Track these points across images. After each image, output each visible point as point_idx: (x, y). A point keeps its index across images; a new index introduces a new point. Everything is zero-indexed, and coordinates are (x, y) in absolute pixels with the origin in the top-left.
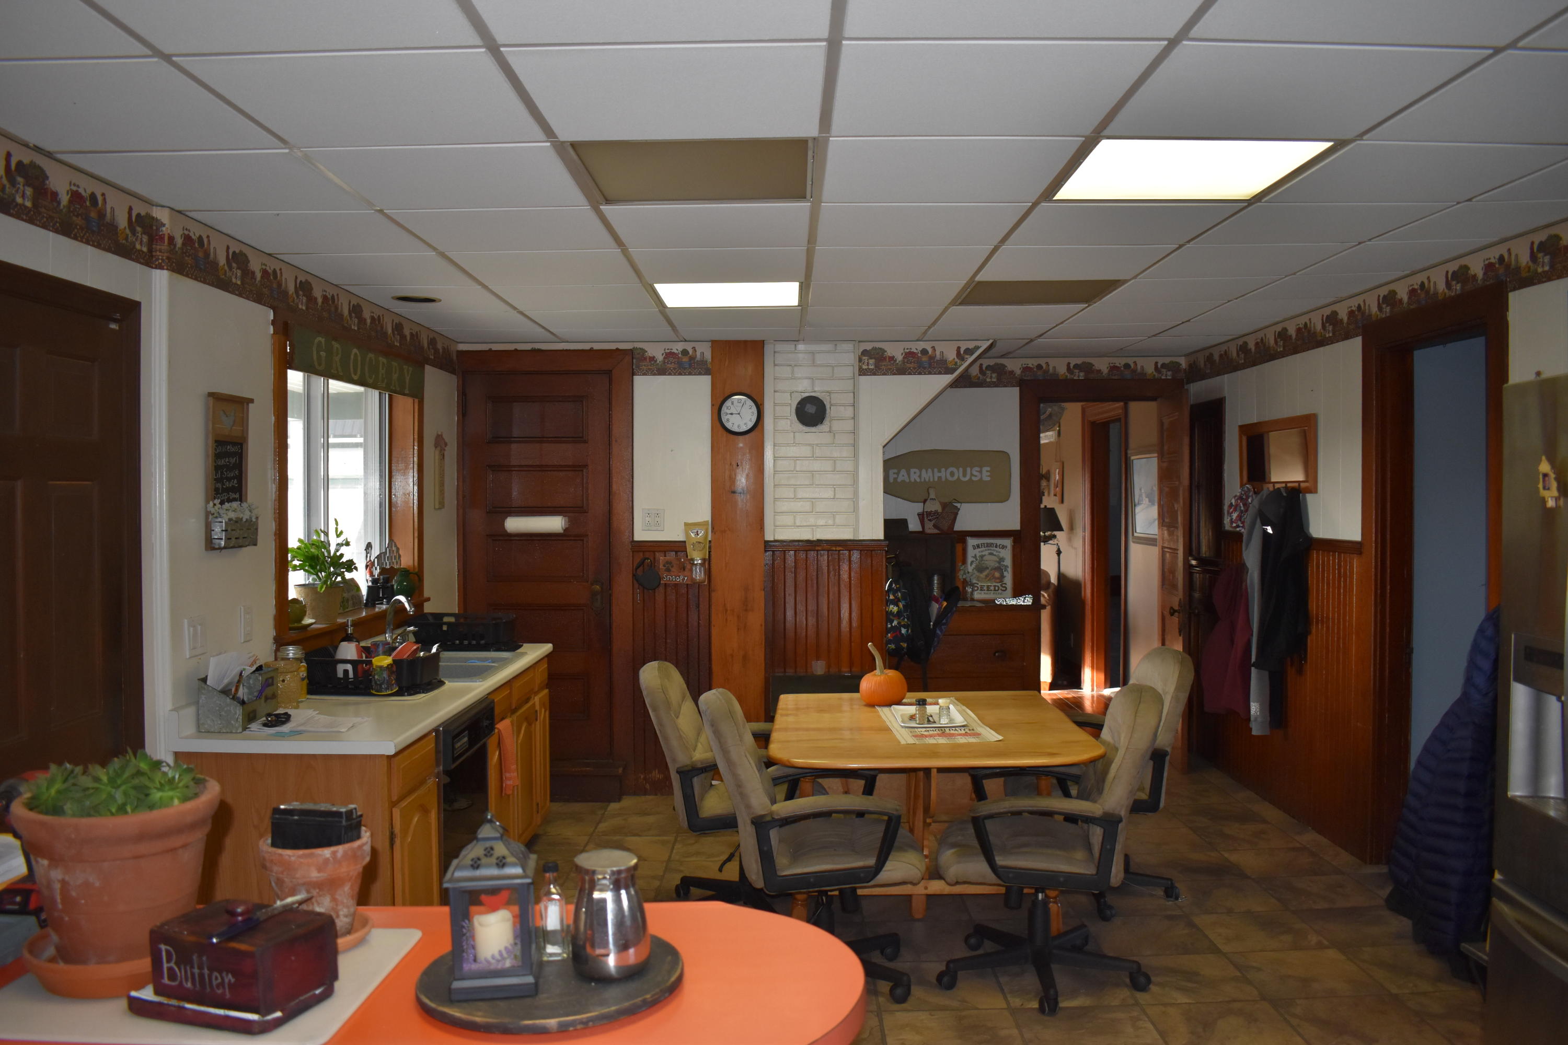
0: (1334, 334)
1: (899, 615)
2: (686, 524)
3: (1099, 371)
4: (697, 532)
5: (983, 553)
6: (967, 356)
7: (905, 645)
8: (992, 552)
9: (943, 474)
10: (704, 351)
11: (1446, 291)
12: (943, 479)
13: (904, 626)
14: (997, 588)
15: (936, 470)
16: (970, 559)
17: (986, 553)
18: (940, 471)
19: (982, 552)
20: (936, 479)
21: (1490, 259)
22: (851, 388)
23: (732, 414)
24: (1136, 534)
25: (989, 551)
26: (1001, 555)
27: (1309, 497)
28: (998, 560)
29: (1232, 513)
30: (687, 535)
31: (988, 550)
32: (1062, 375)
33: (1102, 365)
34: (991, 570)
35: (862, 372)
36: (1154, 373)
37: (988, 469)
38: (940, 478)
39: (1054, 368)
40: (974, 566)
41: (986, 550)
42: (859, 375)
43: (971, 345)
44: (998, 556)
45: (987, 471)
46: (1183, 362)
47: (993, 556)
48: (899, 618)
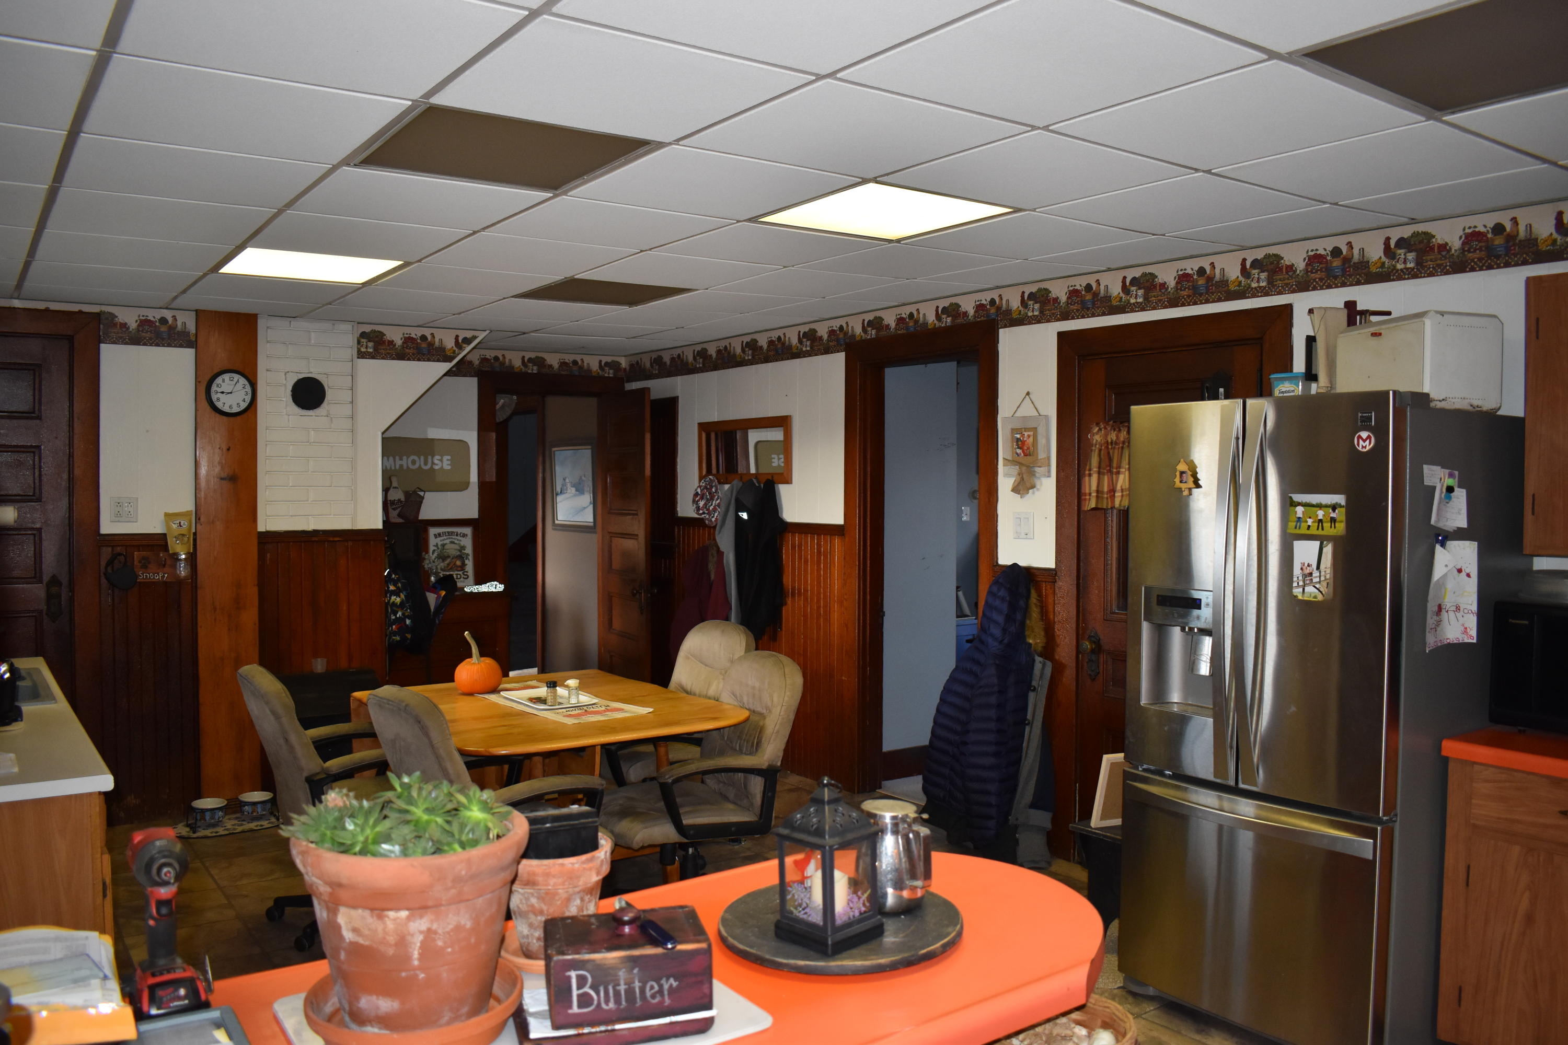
0: (811, 348)
1: (402, 605)
2: (167, 515)
3: (551, 366)
4: (180, 523)
5: (445, 542)
6: (464, 345)
7: (409, 636)
8: (453, 540)
9: (404, 463)
10: (187, 321)
11: (936, 322)
12: (405, 467)
13: (409, 617)
14: (459, 576)
15: (397, 458)
16: (432, 548)
17: (448, 541)
18: (401, 459)
19: (443, 540)
20: (397, 467)
21: (981, 300)
22: (350, 371)
23: (223, 393)
24: (556, 522)
25: (451, 540)
26: (462, 544)
27: (783, 489)
28: (459, 548)
29: (698, 501)
30: (168, 527)
31: (449, 538)
32: (517, 368)
33: (553, 360)
34: (453, 559)
35: (361, 355)
36: (599, 371)
37: (449, 457)
38: (401, 466)
39: (510, 360)
40: (436, 554)
41: (447, 539)
42: (358, 358)
43: (469, 334)
44: (459, 544)
45: (448, 460)
46: (624, 362)
47: (454, 545)
48: (402, 609)
